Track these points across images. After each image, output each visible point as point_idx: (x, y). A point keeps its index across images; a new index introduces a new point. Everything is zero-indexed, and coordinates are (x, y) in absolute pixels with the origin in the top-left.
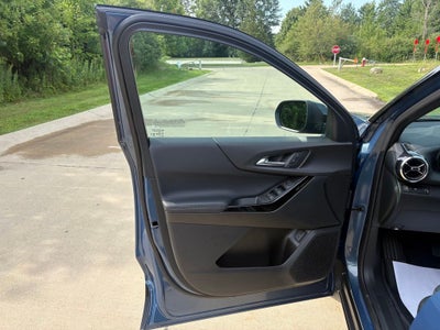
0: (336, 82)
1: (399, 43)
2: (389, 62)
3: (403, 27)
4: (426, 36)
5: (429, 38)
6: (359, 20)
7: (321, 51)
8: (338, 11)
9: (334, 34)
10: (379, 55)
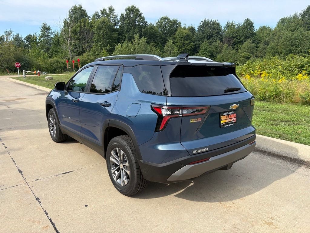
0: (26, 85)
1: (57, 62)
2: (54, 73)
3: (57, 52)
4: (72, 58)
5: (74, 60)
6: (27, 46)
7: (5, 66)
8: (11, 38)
9: (12, 54)
10: (47, 69)
